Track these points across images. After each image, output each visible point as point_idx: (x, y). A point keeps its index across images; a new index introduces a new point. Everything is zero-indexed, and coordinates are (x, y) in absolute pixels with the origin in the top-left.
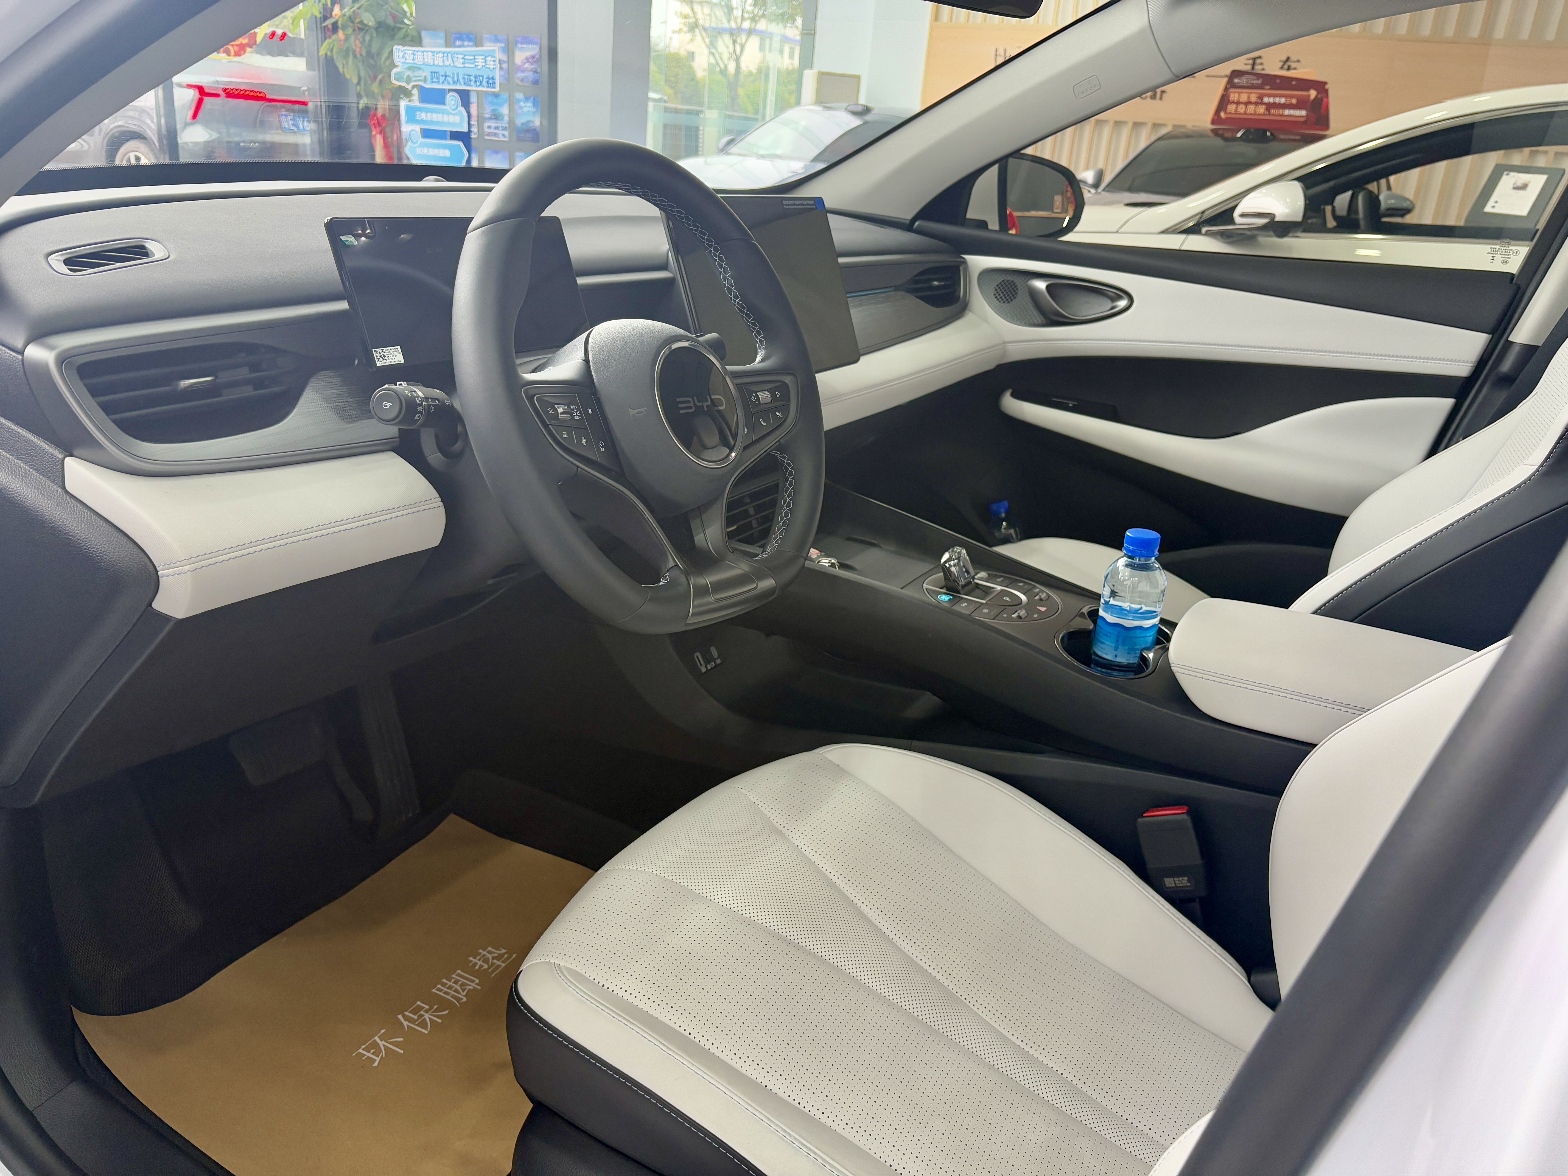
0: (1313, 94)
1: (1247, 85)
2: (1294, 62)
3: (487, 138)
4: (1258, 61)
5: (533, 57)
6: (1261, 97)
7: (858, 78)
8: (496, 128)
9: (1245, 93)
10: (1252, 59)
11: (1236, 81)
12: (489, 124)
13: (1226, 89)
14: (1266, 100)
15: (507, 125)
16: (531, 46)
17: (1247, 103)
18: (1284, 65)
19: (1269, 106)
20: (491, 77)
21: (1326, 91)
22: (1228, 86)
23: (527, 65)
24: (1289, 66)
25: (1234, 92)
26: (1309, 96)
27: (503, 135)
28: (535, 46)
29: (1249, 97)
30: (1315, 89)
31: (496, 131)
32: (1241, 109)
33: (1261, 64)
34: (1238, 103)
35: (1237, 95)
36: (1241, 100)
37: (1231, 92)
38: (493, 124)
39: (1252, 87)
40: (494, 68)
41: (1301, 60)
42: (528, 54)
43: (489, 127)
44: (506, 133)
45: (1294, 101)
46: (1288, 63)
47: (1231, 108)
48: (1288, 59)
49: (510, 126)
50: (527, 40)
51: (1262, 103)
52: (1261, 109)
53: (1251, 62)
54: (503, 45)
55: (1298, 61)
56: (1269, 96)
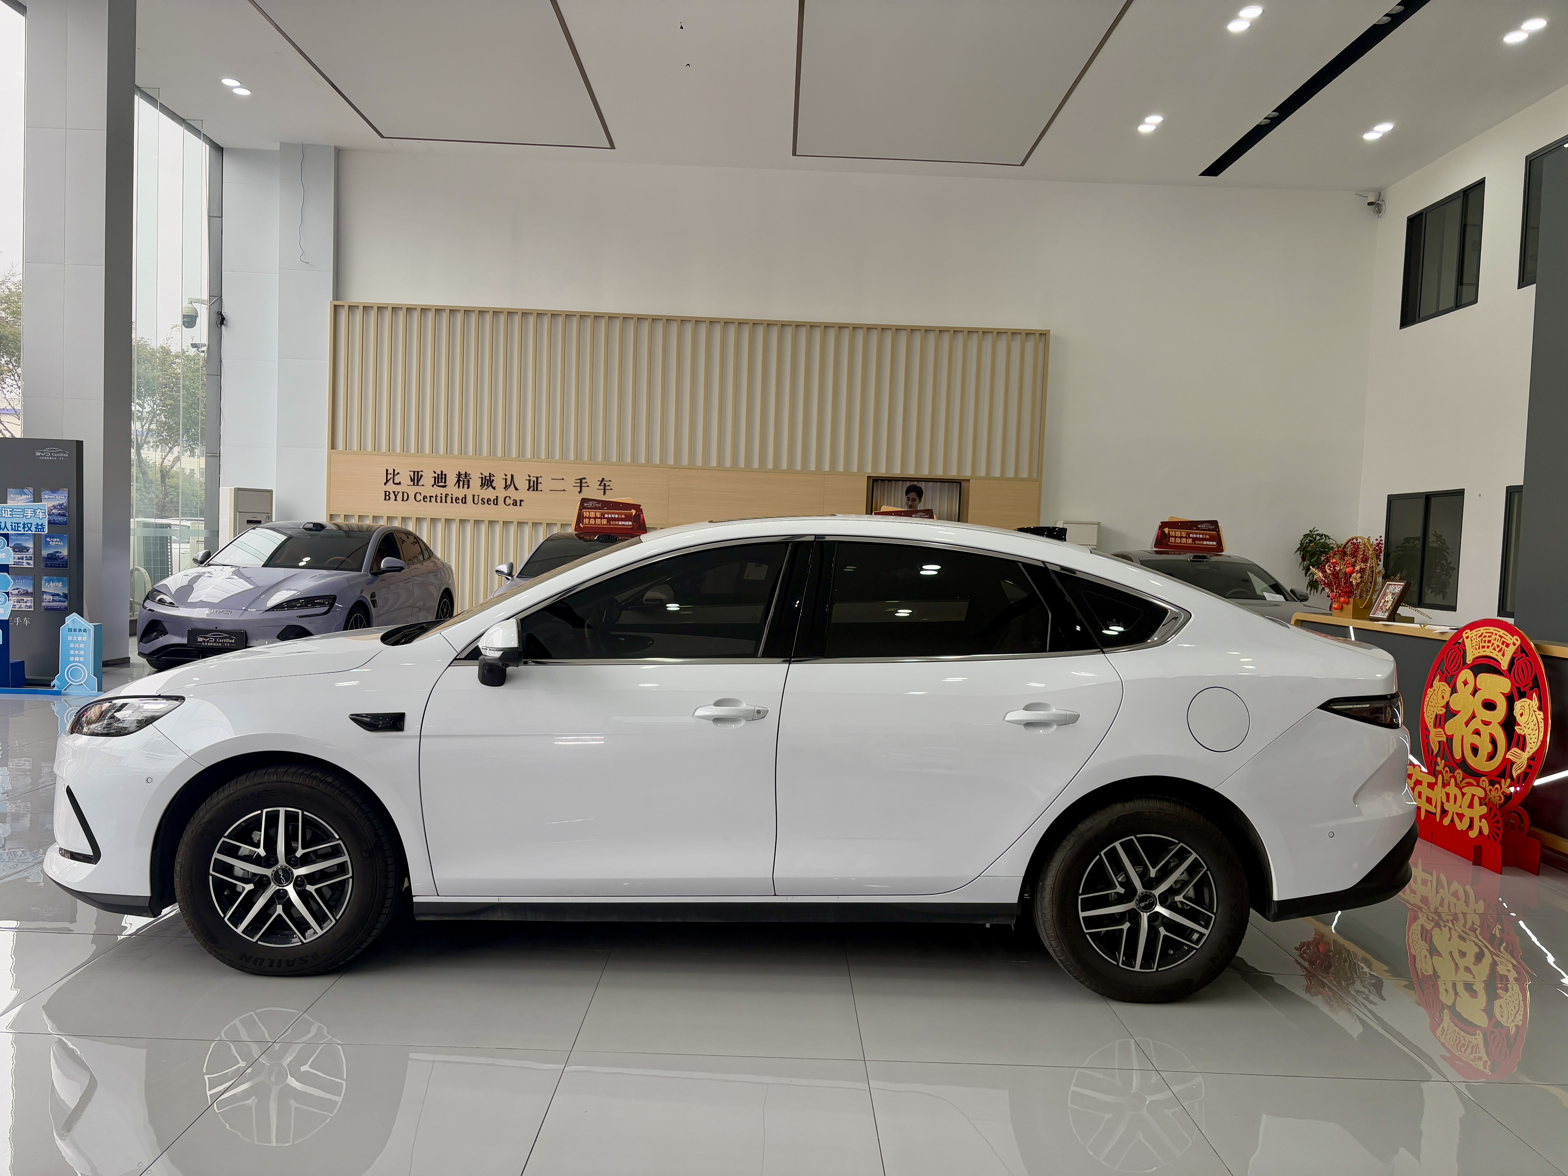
0: (634, 512)
1: (592, 507)
4: (584, 481)
5: (60, 505)
6: (603, 514)
7: (271, 492)
9: (593, 512)
11: (585, 504)
13: (580, 510)
14: (606, 516)
17: (595, 518)
18: (601, 483)
19: (609, 520)
21: (641, 510)
22: (581, 508)
24: (605, 484)
26: (632, 513)
29: (595, 514)
32: (592, 521)
33: (586, 482)
34: (590, 518)
35: (587, 513)
36: (591, 516)
37: (584, 512)
39: (596, 508)
44: (31, 562)
45: (623, 516)
46: (604, 482)
47: (586, 521)
48: (603, 479)
51: (604, 518)
52: (605, 522)
53: (579, 481)
55: (610, 481)
56: (607, 513)
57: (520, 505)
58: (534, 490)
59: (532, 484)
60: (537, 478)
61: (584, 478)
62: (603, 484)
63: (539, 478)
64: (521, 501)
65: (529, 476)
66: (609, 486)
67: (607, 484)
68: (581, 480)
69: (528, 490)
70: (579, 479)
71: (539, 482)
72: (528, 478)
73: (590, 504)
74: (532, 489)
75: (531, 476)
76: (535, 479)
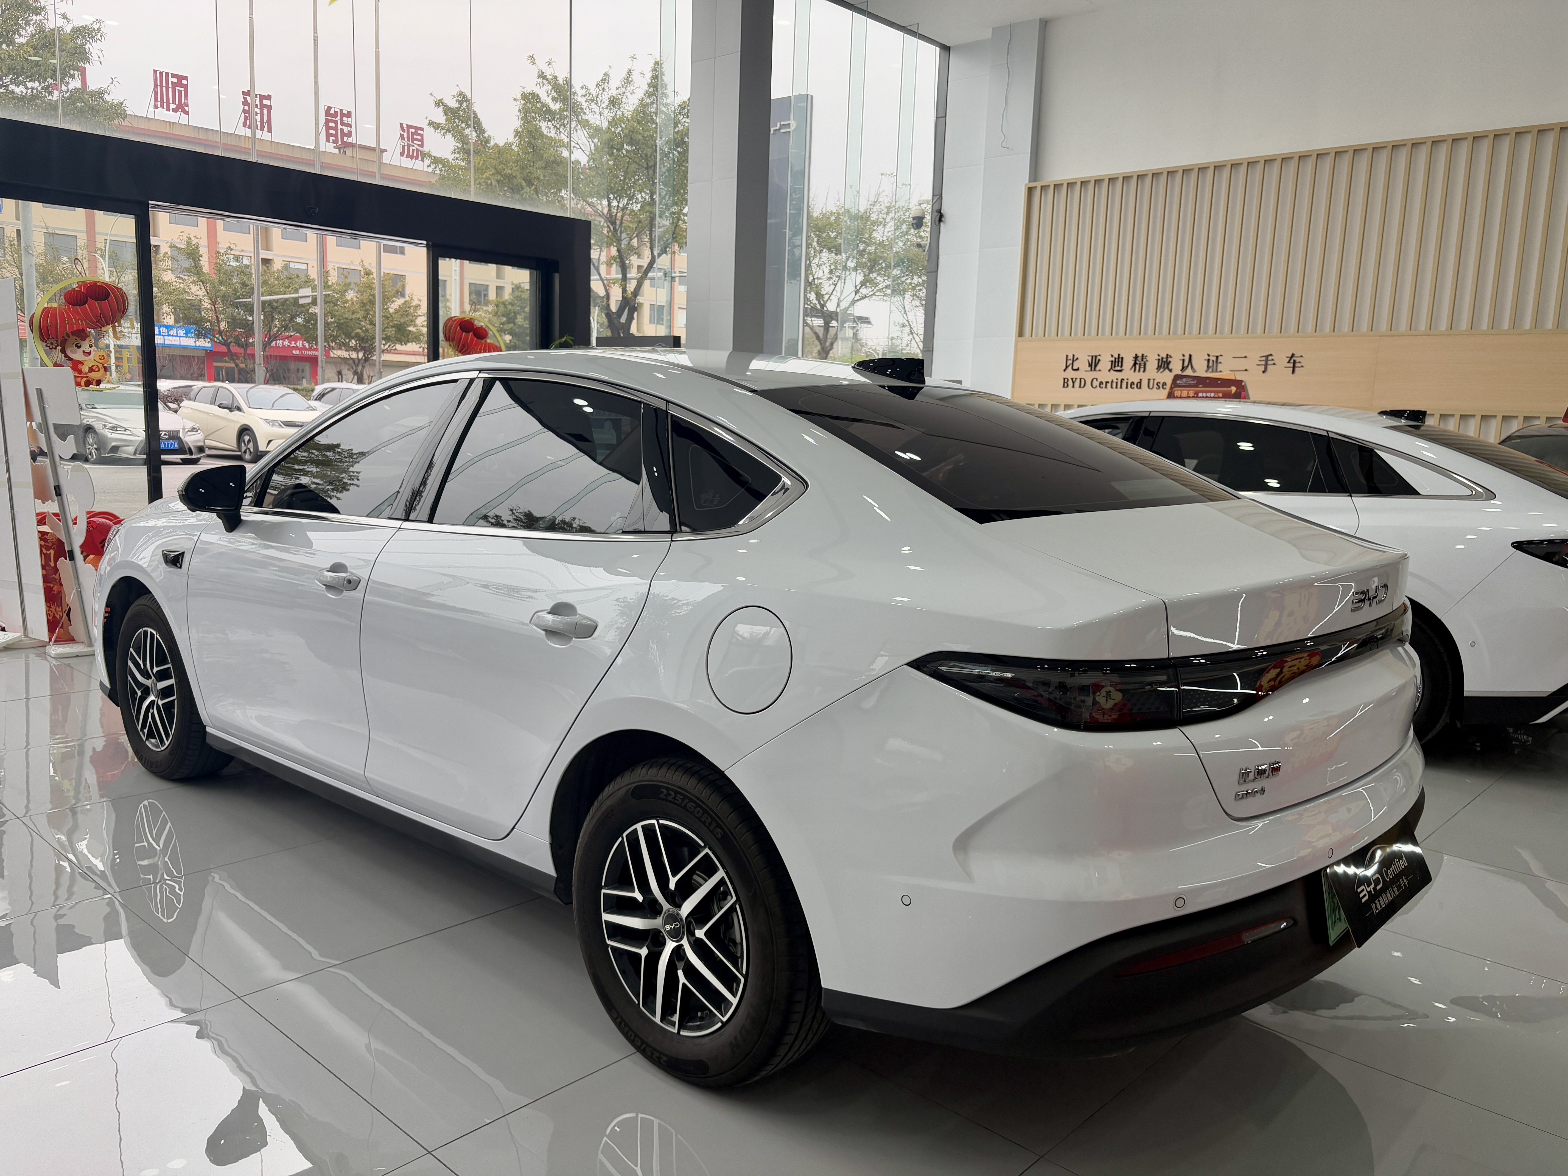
6: (1197, 393)
11: (1178, 382)
30: (1235, 386)
33: (1273, 360)
35: (1179, 392)
36: (1182, 396)
46: (1294, 358)
48: (1293, 355)
56: (1202, 392)
59: (1211, 364)
60: (1217, 357)
61: (1271, 355)
62: (1292, 361)
63: (1220, 358)
65: (1209, 355)
66: (1300, 362)
67: (1298, 360)
68: (1267, 357)
71: (1219, 362)
72: (1207, 358)
73: (1183, 382)
74: (1210, 370)
75: (1211, 354)
76: (1214, 359)
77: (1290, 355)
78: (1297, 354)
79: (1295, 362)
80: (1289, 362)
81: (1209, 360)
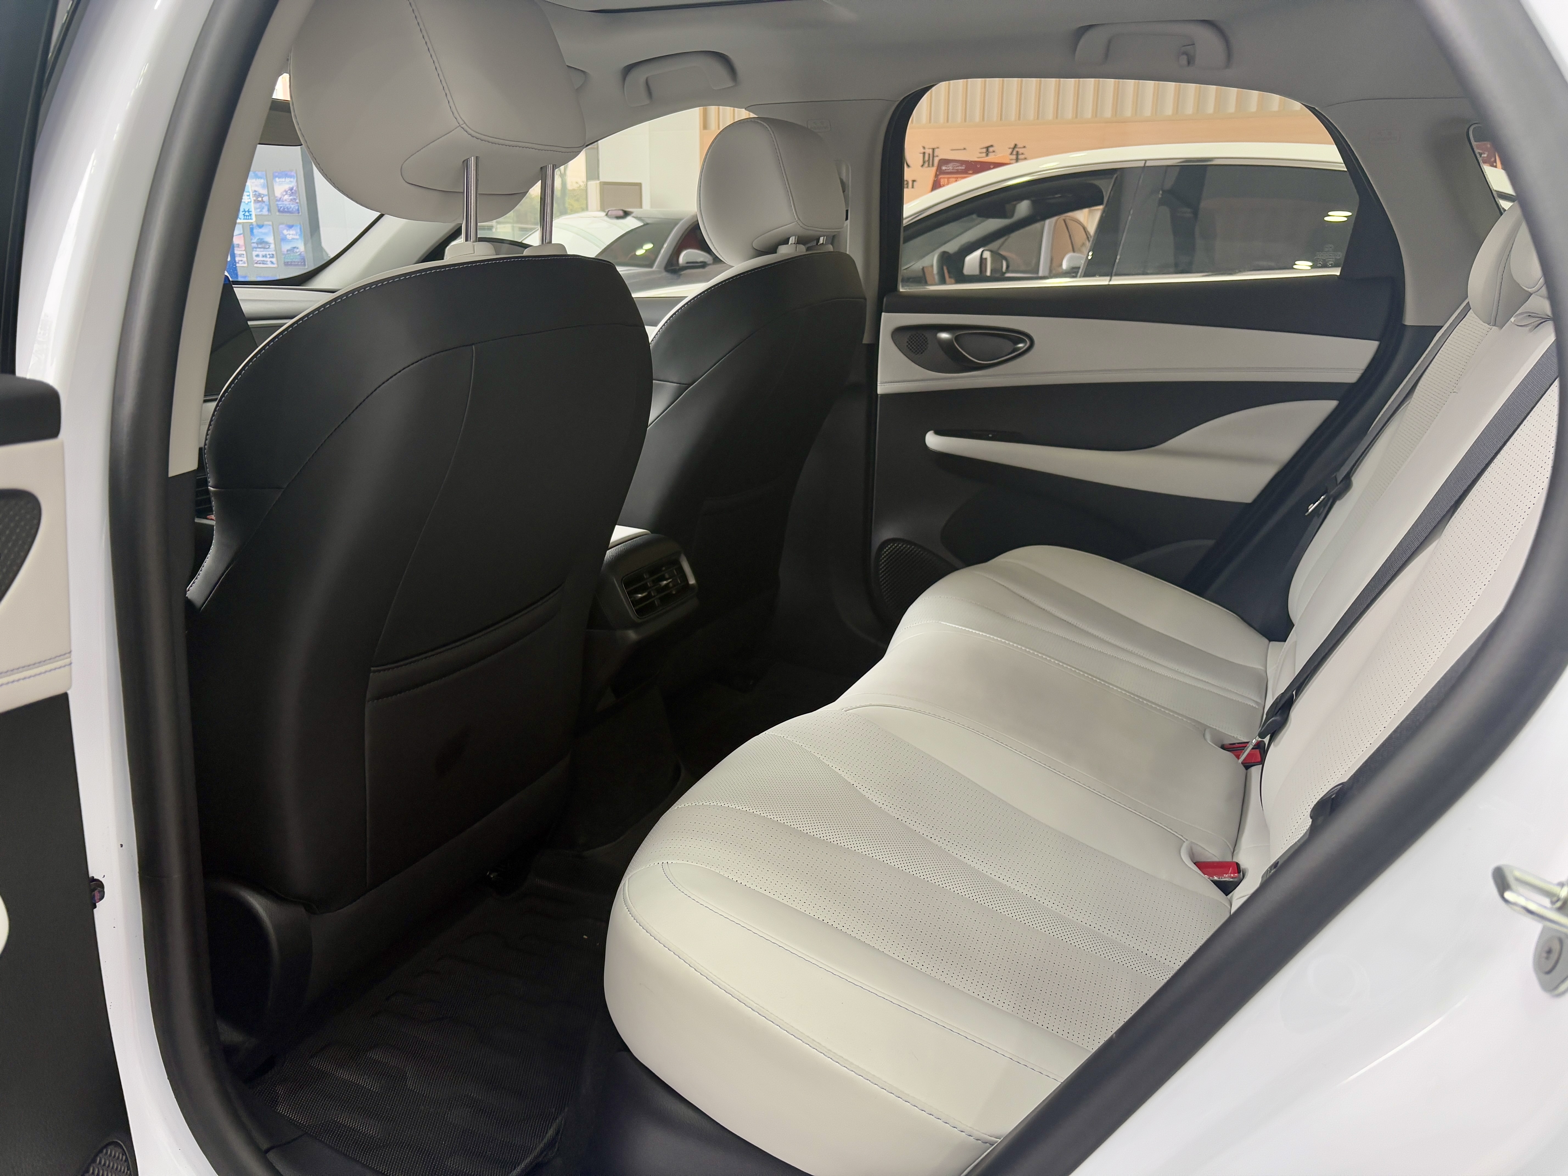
1: (953, 171)
2: (1020, 148)
3: (256, 265)
4: (991, 149)
5: (291, 189)
7: (639, 185)
8: (265, 256)
9: (953, 178)
10: (985, 148)
11: (944, 168)
12: (257, 253)
13: (936, 176)
15: (274, 253)
16: (288, 180)
20: (247, 210)
22: (938, 173)
23: (286, 197)
24: (1017, 152)
25: (944, 178)
27: (272, 263)
28: (292, 180)
31: (264, 259)
35: (946, 180)
37: (941, 178)
38: (261, 252)
39: (958, 172)
40: (248, 202)
41: (1026, 146)
42: (287, 187)
43: (257, 256)
44: (274, 260)
46: (1017, 149)
49: (276, 253)
50: (285, 175)
53: (985, 150)
54: (262, 181)
55: (1024, 147)
57: (913, 187)
58: (929, 166)
59: (926, 158)
60: (933, 149)
61: (992, 146)
62: (1015, 153)
63: (936, 150)
64: (914, 181)
65: (924, 148)
66: (1022, 154)
67: (1021, 151)
68: (987, 148)
69: (922, 166)
70: (984, 148)
71: (935, 155)
72: (923, 150)
73: (950, 168)
74: (926, 164)
75: (926, 147)
76: (931, 151)
77: (1012, 146)
78: (1020, 145)
79: (1017, 154)
80: (1011, 154)
81: (924, 153)
